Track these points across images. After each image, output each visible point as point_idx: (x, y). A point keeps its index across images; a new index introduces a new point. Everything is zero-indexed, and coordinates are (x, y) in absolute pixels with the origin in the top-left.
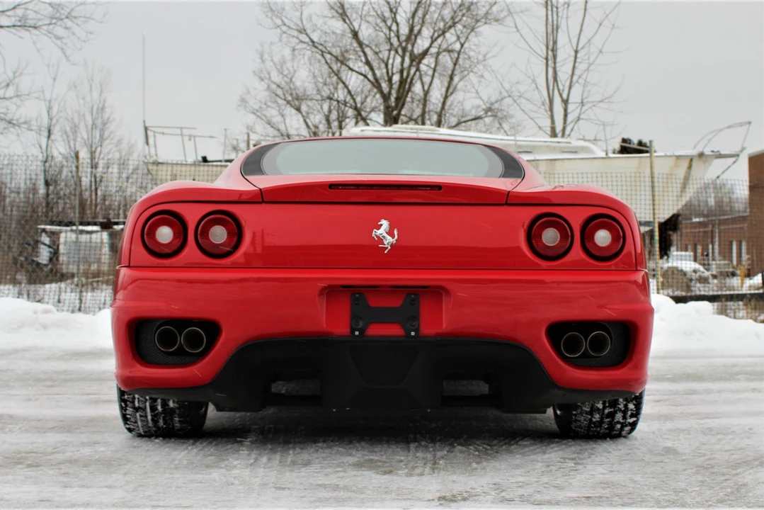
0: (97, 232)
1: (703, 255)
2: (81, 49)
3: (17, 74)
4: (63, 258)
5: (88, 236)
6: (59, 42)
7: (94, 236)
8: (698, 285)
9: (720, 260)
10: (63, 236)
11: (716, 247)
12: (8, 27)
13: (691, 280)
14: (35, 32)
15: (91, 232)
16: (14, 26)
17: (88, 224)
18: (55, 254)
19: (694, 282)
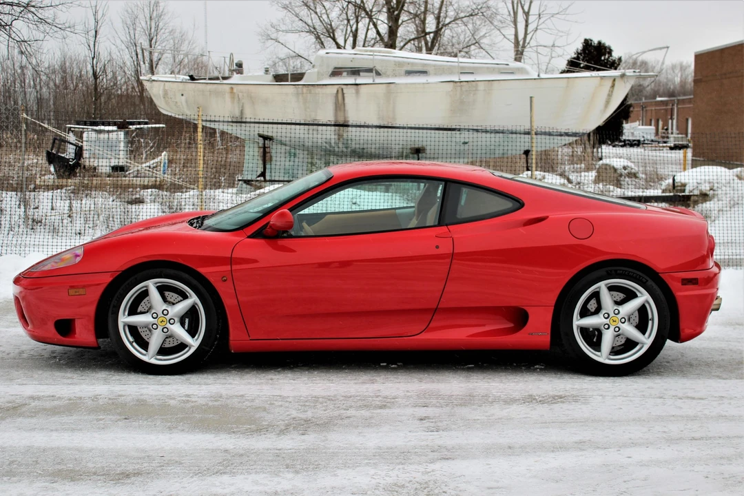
0: (113, 131)
1: (663, 129)
4: (86, 154)
5: (106, 136)
7: (111, 135)
8: (627, 179)
9: (678, 134)
10: (85, 135)
11: (675, 121)
13: (621, 175)
15: (108, 132)
17: (109, 124)
18: (79, 152)
19: (623, 177)
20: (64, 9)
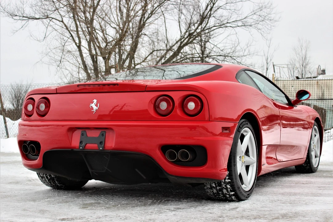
2: (270, 33)
3: (248, 45)
6: (259, 31)
12: (240, 26)
14: (251, 28)
16: (242, 26)
20: (250, 57)
